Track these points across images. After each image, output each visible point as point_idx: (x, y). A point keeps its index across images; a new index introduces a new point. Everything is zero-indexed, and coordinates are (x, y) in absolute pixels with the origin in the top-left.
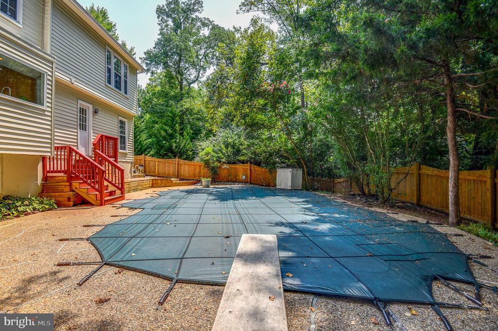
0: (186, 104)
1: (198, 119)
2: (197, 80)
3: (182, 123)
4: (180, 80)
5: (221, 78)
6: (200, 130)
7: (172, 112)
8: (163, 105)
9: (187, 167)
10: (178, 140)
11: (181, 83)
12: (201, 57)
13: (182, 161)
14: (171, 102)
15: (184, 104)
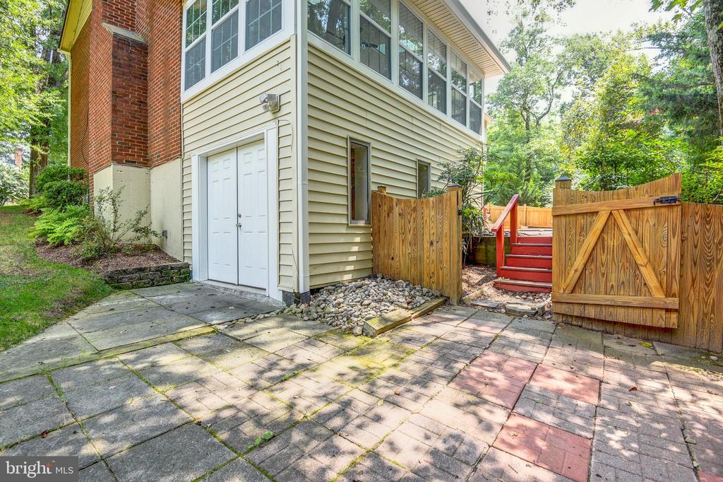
0: (535, 144)
1: (550, 161)
2: (548, 112)
3: (528, 168)
4: (525, 117)
5: (577, 115)
6: (552, 174)
7: (517, 156)
8: (506, 150)
9: (536, 214)
10: (524, 188)
11: (527, 121)
12: (552, 83)
13: (531, 208)
14: (515, 146)
15: (531, 145)
